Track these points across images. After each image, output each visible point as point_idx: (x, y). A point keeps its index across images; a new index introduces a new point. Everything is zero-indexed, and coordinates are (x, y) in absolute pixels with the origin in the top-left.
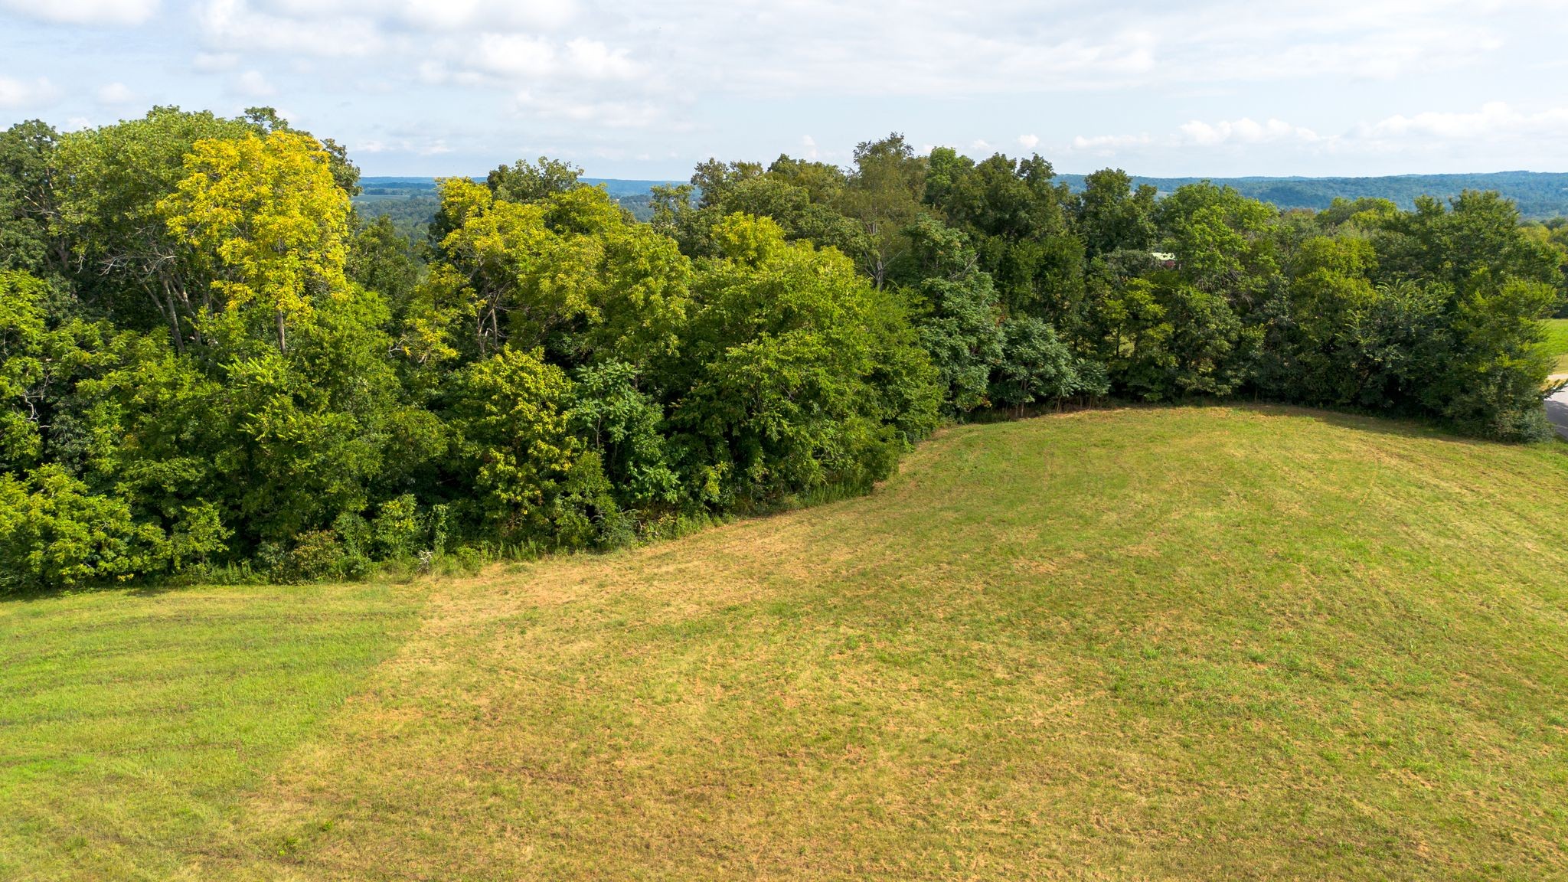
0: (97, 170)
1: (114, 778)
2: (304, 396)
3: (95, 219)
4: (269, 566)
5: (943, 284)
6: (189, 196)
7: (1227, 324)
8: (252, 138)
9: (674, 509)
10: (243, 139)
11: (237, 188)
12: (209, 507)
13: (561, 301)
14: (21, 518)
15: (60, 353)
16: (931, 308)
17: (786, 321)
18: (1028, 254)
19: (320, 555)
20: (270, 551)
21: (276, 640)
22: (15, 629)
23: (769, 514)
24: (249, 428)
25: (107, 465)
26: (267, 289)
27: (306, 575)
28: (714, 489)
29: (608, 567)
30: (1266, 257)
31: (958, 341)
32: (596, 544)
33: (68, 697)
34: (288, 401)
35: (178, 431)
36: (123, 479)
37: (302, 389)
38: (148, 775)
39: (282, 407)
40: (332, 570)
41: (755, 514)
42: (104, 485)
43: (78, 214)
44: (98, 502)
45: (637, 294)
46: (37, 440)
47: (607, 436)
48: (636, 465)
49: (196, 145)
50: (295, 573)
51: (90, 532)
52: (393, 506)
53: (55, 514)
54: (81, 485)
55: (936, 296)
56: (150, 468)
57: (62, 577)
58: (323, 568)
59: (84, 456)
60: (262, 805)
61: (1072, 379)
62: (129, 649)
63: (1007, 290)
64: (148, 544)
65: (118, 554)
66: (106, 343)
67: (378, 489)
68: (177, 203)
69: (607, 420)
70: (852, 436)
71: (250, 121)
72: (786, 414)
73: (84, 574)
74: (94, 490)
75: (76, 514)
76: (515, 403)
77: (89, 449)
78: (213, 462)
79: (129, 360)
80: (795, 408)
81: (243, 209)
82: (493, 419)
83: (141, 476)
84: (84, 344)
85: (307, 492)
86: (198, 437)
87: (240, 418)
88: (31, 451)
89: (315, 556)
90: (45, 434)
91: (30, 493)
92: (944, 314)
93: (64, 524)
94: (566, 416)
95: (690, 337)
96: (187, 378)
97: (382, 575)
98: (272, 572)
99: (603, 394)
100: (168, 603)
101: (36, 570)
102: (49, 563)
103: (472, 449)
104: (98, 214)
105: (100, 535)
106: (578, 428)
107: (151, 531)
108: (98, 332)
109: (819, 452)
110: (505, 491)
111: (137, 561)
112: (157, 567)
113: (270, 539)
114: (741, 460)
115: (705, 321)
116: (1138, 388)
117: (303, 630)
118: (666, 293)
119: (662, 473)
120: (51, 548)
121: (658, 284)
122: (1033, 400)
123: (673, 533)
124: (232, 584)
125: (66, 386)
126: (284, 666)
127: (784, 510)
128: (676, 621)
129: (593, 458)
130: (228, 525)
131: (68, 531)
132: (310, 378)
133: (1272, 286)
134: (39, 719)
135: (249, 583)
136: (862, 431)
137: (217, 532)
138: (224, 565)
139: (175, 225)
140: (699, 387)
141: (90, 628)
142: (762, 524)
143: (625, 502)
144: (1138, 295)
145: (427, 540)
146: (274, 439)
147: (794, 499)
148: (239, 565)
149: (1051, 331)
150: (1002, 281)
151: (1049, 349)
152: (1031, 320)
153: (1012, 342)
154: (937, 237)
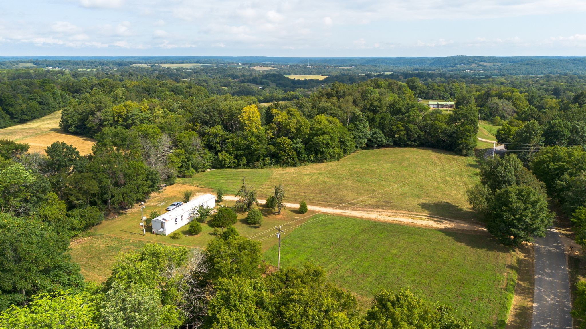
0: (228, 111)
5: (358, 123)
7: (417, 132)
9: (306, 161)
12: (244, 158)
13: (290, 129)
14: (222, 158)
15: (224, 136)
16: (356, 128)
17: (324, 133)
18: (378, 117)
19: (258, 165)
20: (251, 164)
23: (321, 163)
24: (251, 147)
25: (231, 152)
26: (251, 128)
27: (256, 168)
28: (312, 159)
29: (297, 168)
31: (360, 134)
32: (295, 166)
35: (240, 148)
36: (233, 154)
39: (255, 145)
41: (318, 163)
42: (231, 154)
43: (225, 117)
44: (230, 157)
45: (302, 129)
47: (296, 150)
48: (301, 154)
50: (254, 167)
51: (229, 161)
52: (266, 159)
53: (225, 158)
54: (228, 154)
55: (356, 125)
56: (236, 152)
57: (225, 166)
58: (258, 167)
61: (385, 141)
64: (235, 163)
65: (232, 164)
66: (230, 135)
67: (265, 156)
68: (241, 116)
69: (297, 148)
70: (335, 151)
72: (324, 147)
73: (228, 166)
75: (227, 158)
76: (284, 145)
77: (229, 150)
78: (245, 152)
79: (232, 138)
80: (325, 146)
81: (249, 117)
82: (281, 147)
83: (235, 154)
84: (227, 135)
86: (243, 148)
87: (249, 146)
88: (221, 150)
89: (256, 165)
90: (222, 148)
92: (358, 129)
94: (291, 147)
95: (309, 135)
97: (265, 168)
98: (251, 167)
99: (296, 144)
102: (224, 164)
103: (278, 151)
106: (293, 148)
107: (236, 161)
109: (329, 153)
110: (282, 157)
111: (234, 165)
112: (237, 166)
114: (317, 154)
115: (312, 133)
116: (400, 144)
118: (306, 129)
119: (305, 156)
120: (225, 162)
122: (377, 146)
123: (306, 165)
124: (245, 169)
125: (224, 141)
127: (323, 162)
128: (306, 174)
129: (295, 153)
130: (246, 160)
131: (227, 160)
132: (258, 141)
135: (247, 168)
136: (337, 150)
138: (245, 166)
139: (240, 119)
140: (310, 143)
142: (319, 164)
143: (299, 159)
144: (398, 125)
145: (271, 164)
146: (254, 149)
147: (325, 161)
148: (247, 166)
149: (381, 132)
150: (371, 123)
151: (380, 136)
152: (377, 130)
153: (373, 134)
154: (358, 114)
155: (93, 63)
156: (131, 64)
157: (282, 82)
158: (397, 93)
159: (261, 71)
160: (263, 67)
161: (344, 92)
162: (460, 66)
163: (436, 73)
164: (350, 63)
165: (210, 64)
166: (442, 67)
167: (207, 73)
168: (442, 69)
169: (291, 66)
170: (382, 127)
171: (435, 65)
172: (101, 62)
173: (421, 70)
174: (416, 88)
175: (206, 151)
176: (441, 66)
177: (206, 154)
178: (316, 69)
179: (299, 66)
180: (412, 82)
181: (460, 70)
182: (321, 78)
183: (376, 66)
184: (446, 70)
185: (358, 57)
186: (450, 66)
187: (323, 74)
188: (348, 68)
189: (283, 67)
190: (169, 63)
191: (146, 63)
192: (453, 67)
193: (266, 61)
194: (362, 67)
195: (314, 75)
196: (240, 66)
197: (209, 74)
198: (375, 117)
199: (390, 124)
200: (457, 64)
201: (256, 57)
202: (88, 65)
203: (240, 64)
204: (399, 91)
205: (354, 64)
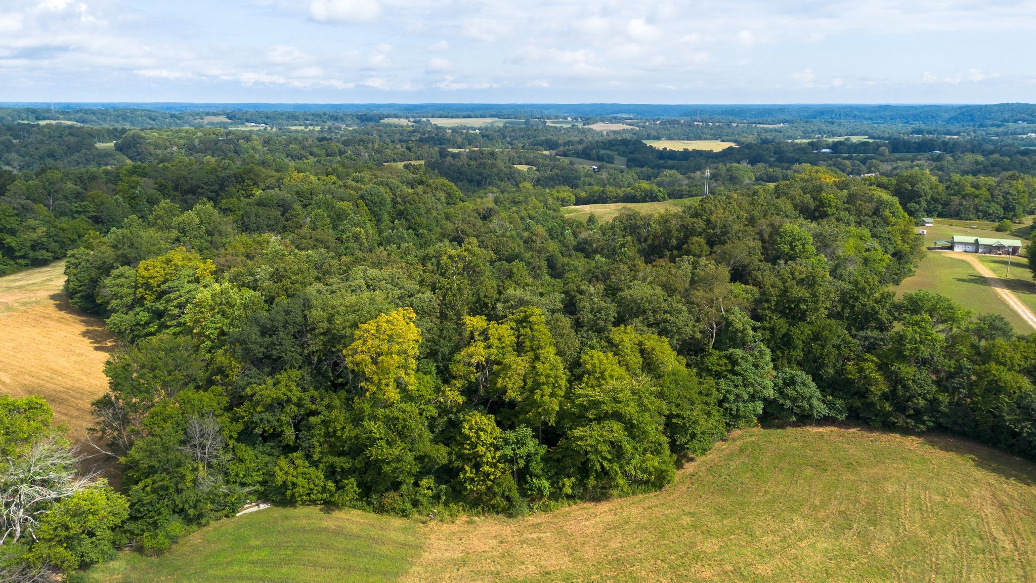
2: (390, 440)
4: (373, 505)
5: (739, 352)
7: (924, 390)
9: (548, 497)
12: (353, 480)
13: (505, 392)
15: (304, 404)
16: (729, 368)
17: (605, 417)
18: (801, 332)
19: (393, 504)
20: (373, 498)
21: (367, 553)
25: (317, 456)
26: (381, 387)
27: (387, 511)
28: (569, 489)
29: (510, 528)
30: (961, 347)
34: (384, 442)
35: (343, 446)
36: (322, 463)
37: (390, 438)
39: (381, 446)
40: (397, 511)
42: (315, 464)
44: (312, 472)
45: (538, 394)
46: (293, 439)
48: (531, 477)
50: (381, 509)
51: (309, 484)
52: (424, 483)
53: (297, 477)
54: (307, 464)
55: (733, 361)
56: (331, 459)
57: (297, 501)
58: (393, 509)
61: (820, 408)
63: (786, 352)
64: (328, 491)
65: (317, 493)
66: (321, 401)
69: (517, 455)
70: (648, 464)
73: (305, 500)
74: (311, 467)
75: (304, 476)
76: (476, 447)
78: (355, 462)
82: (467, 452)
83: (328, 462)
84: (313, 401)
86: (350, 450)
88: (291, 444)
89: (391, 504)
90: (296, 437)
91: (289, 466)
92: (735, 374)
93: (300, 481)
94: (499, 453)
95: (561, 416)
97: (416, 516)
98: (374, 507)
99: (517, 442)
101: (288, 497)
102: (293, 495)
103: (458, 464)
105: (312, 486)
106: (503, 459)
107: (330, 485)
110: (470, 484)
113: (375, 493)
114: (582, 477)
115: (567, 412)
116: (868, 419)
117: (378, 549)
119: (544, 482)
120: (294, 490)
121: (548, 390)
122: (794, 419)
123: (546, 507)
125: (305, 419)
126: (367, 570)
127: (608, 498)
129: (510, 474)
130: (359, 488)
131: (301, 484)
132: (393, 433)
133: (960, 369)
135: (365, 510)
137: (355, 490)
143: (523, 494)
144: (866, 364)
145: (437, 499)
146: (377, 458)
147: (613, 495)
148: (362, 502)
149: (808, 379)
150: (779, 348)
151: (806, 391)
152: (799, 373)
153: (786, 384)
154: (739, 326)
155: (320, 117)
156: (381, 118)
157: (638, 156)
158: (870, 222)
159: (605, 133)
160: (610, 125)
161: (724, 226)
162: (1016, 125)
163: (961, 139)
164: (781, 117)
165: (515, 118)
166: (974, 126)
167: (504, 138)
168: (975, 132)
169: (663, 123)
170: (812, 365)
171: (958, 122)
172: (334, 115)
173: (929, 132)
174: (921, 196)
175: (243, 449)
176: (972, 123)
178: (711, 129)
179: (678, 122)
180: (910, 183)
181: (1015, 133)
182: (718, 146)
183: (833, 123)
184: (984, 133)
185: (798, 105)
186: (992, 125)
187: (724, 139)
188: (776, 126)
189: (647, 124)
190: (445, 117)
191: (407, 118)
192: (999, 126)
193: (620, 112)
194: (805, 124)
195: (706, 139)
196: (568, 123)
197: (508, 139)
198: (795, 331)
199: (840, 354)
200: (1008, 122)
201: (602, 105)
202: (312, 120)
203: (569, 119)
204: (875, 218)
205: (788, 118)
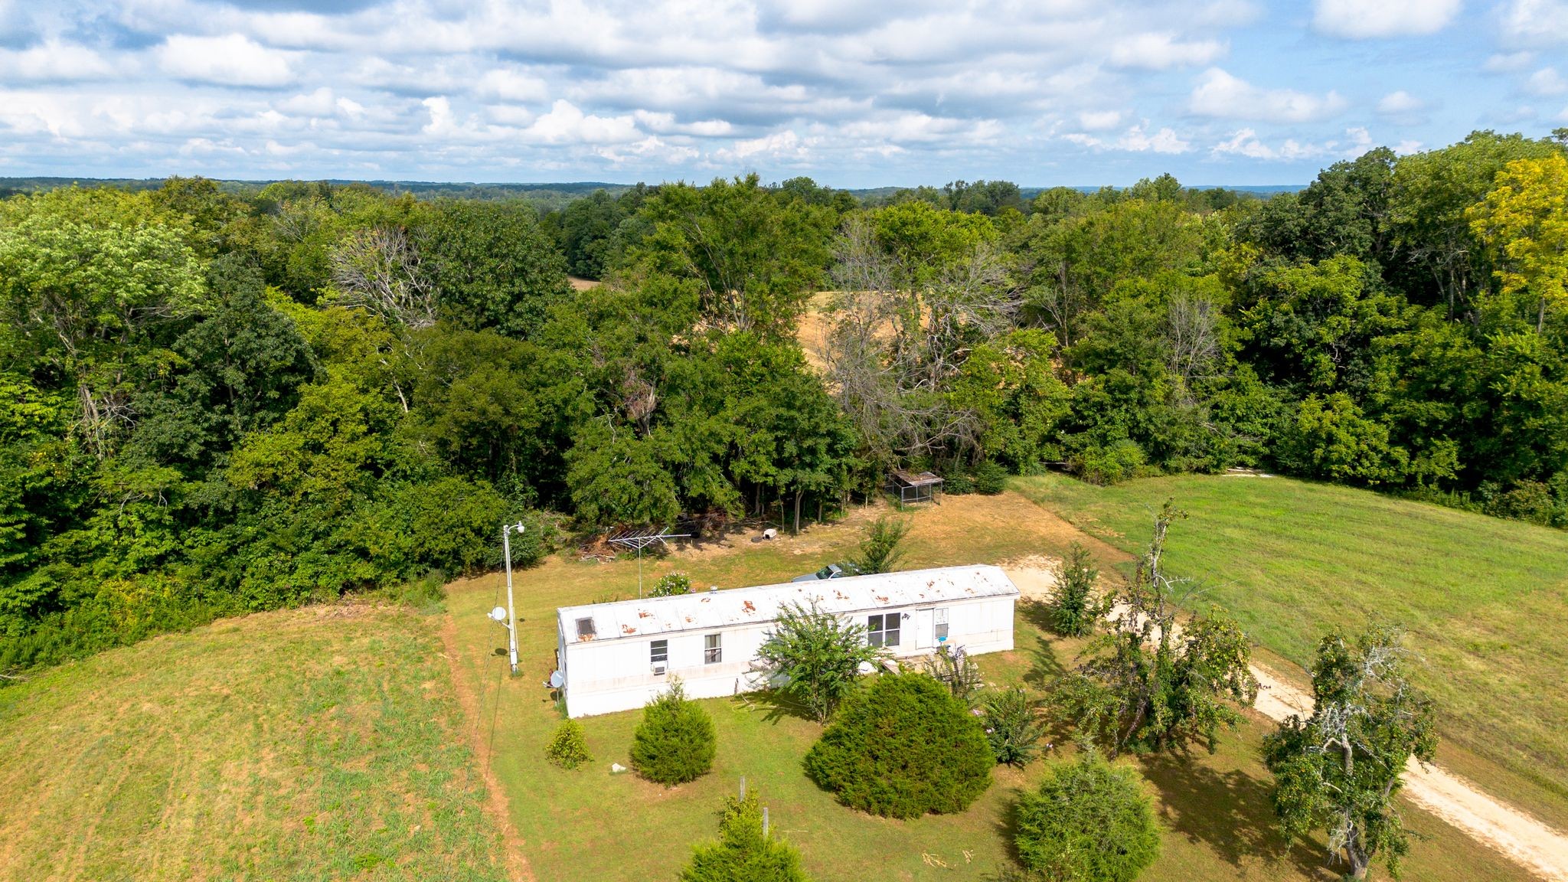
0: (1425, 184)
1: (1359, 582)
2: (1552, 367)
3: (1414, 221)
4: (1485, 500)
6: (1492, 205)
8: (1557, 157)
10: (1549, 157)
11: (1535, 198)
12: (1450, 443)
14: (1316, 424)
15: (1364, 316)
19: (1531, 501)
20: (1489, 488)
21: (1484, 544)
22: (1298, 494)
24: (1499, 387)
25: (1381, 399)
26: (1539, 280)
27: (1515, 514)
33: (1331, 536)
34: (1537, 370)
35: (1439, 382)
36: (1389, 412)
37: (1551, 362)
38: (1383, 587)
39: (1532, 374)
40: (1539, 515)
42: (1374, 413)
43: (1400, 215)
44: (1369, 425)
46: (1334, 376)
49: (1508, 164)
50: (1507, 510)
51: (1358, 444)
53: (1337, 426)
54: (1360, 411)
56: (1408, 406)
57: (1331, 471)
58: (1531, 511)
59: (1365, 391)
60: (1459, 624)
62: (1374, 523)
64: (1395, 462)
65: (1372, 464)
66: (1399, 313)
68: (1482, 210)
71: (1555, 140)
73: (1346, 473)
74: (1366, 416)
75: (1351, 430)
77: (1371, 386)
78: (1461, 409)
79: (1412, 327)
81: (1534, 214)
83: (1402, 412)
84: (1383, 311)
85: (1532, 448)
86: (1454, 388)
87: (1494, 378)
88: (1329, 383)
89: (1527, 501)
90: (1340, 372)
91: (1323, 410)
93: (1342, 434)
96: (1459, 341)
98: (1486, 505)
100: (1401, 506)
101: (1316, 462)
102: (1325, 459)
104: (1416, 217)
105: (1364, 448)
107: (1400, 453)
108: (1395, 303)
111: (1385, 472)
112: (1398, 481)
113: (1492, 480)
117: (1507, 544)
120: (1331, 448)
124: (1451, 507)
125: (1362, 341)
126: (1487, 560)
130: (1460, 460)
131: (1344, 440)
132: (1561, 354)
134: (1314, 542)
135: (1466, 509)
137: (1452, 464)
138: (1448, 492)
139: (1477, 226)
141: (1346, 505)
146: (1517, 398)
148: (1461, 495)
175: (1246, 373)
177: (1241, 390)
